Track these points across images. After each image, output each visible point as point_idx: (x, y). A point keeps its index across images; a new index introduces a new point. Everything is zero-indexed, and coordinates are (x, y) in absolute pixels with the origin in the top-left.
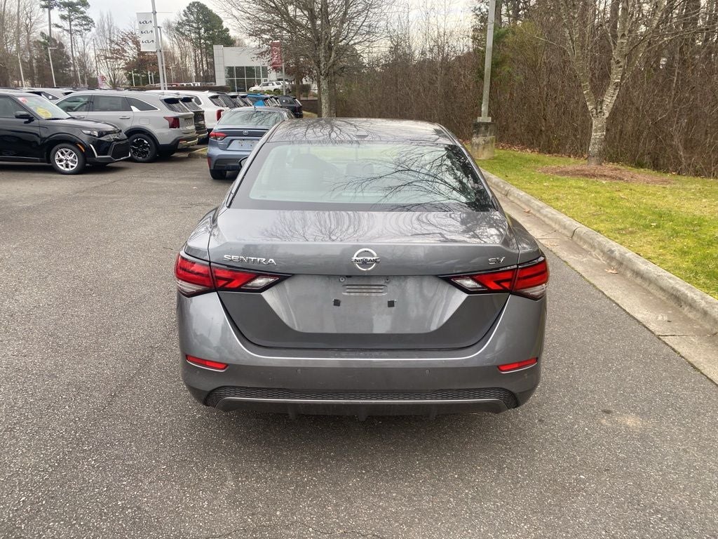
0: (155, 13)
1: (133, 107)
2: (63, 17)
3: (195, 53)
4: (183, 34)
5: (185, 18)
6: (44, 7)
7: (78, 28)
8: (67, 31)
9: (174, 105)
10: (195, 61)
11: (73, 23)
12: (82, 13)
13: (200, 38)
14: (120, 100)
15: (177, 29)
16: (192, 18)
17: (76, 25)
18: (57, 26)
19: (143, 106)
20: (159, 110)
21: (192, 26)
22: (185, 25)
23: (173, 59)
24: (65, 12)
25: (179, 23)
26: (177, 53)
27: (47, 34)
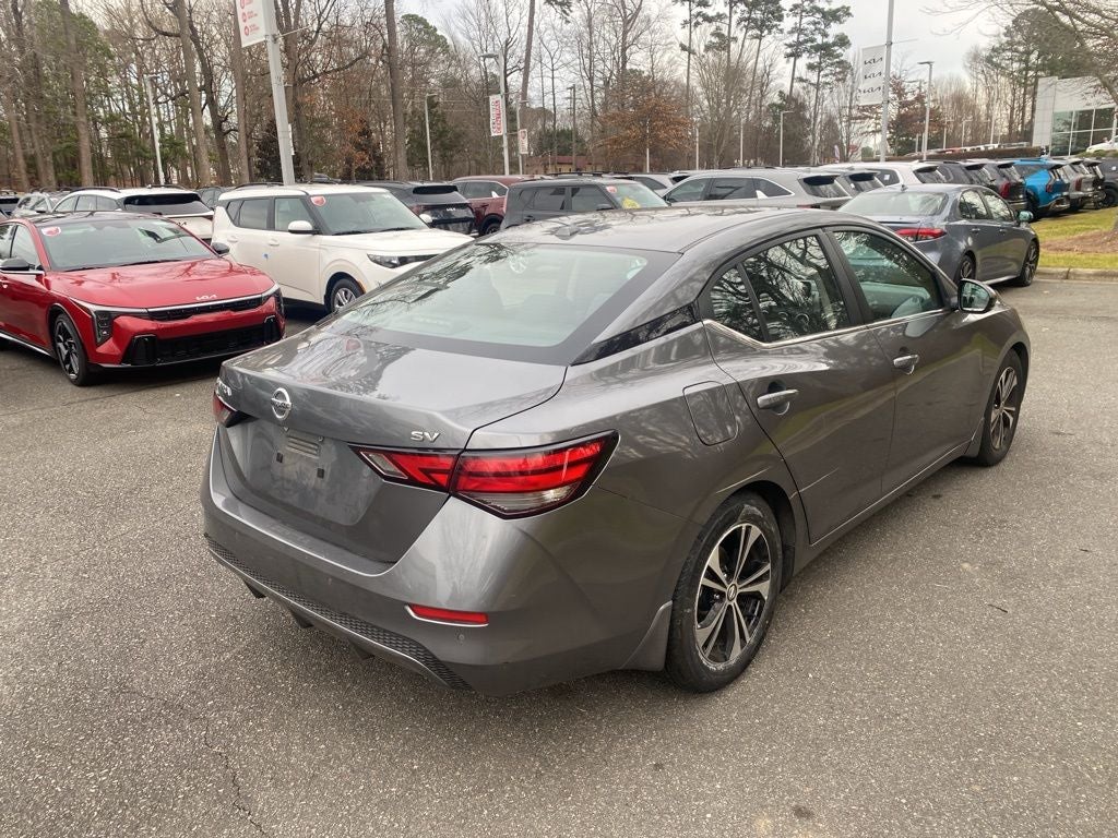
0: (890, 44)
1: (759, 193)
2: (811, 67)
3: (1014, 94)
4: (997, 66)
5: (1005, 39)
6: (788, 56)
7: (828, 80)
8: (813, 84)
9: (823, 187)
10: (1012, 109)
11: (822, 73)
12: (838, 56)
13: (1027, 69)
14: (745, 182)
15: (989, 60)
16: (1018, 38)
17: (826, 75)
18: (801, 80)
19: (773, 190)
20: (793, 194)
21: (1016, 51)
22: (1004, 50)
23: (972, 109)
24: (815, 59)
25: (994, 50)
26: (981, 100)
27: (787, 91)
